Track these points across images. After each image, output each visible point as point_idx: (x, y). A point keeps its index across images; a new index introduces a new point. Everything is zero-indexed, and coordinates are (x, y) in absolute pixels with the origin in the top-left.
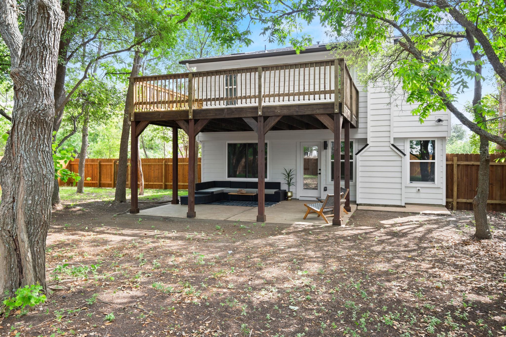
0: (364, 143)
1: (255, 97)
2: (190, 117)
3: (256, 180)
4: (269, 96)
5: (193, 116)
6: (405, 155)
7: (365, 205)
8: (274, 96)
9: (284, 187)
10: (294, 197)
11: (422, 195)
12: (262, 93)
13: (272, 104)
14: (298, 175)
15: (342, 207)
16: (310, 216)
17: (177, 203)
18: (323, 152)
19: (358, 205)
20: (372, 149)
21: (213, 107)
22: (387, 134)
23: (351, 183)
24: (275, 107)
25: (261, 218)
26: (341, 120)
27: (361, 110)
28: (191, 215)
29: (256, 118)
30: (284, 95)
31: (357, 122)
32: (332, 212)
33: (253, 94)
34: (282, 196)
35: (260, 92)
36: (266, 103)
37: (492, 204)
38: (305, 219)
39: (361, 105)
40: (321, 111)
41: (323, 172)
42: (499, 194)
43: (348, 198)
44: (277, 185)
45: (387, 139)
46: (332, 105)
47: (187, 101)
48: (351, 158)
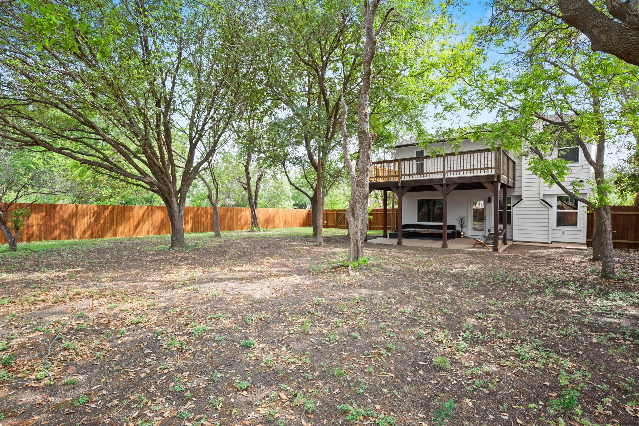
0: (519, 198)
1: (441, 172)
2: (399, 185)
3: (441, 224)
4: (450, 171)
5: (401, 185)
6: (551, 207)
7: (519, 241)
8: (453, 171)
9: (458, 229)
10: (465, 235)
11: (566, 236)
12: (446, 170)
13: (452, 176)
14: (469, 221)
15: (500, 242)
16: (476, 246)
17: (386, 237)
18: (488, 205)
19: (514, 241)
20: (525, 203)
21: (414, 179)
22: (537, 192)
23: (508, 226)
24: (454, 178)
25: (444, 246)
26: (500, 185)
27: (517, 175)
28: (400, 243)
29: (441, 185)
30: (460, 171)
31: (514, 184)
32: (493, 243)
33: (439, 170)
34: (456, 234)
35: (444, 169)
36: (448, 176)
37: (627, 243)
38: (474, 247)
39: (517, 171)
40: (485, 180)
41: (487, 219)
42: (633, 235)
43: (505, 235)
44: (453, 227)
45: (538, 196)
46: (493, 176)
47: (397, 176)
48: (509, 208)
